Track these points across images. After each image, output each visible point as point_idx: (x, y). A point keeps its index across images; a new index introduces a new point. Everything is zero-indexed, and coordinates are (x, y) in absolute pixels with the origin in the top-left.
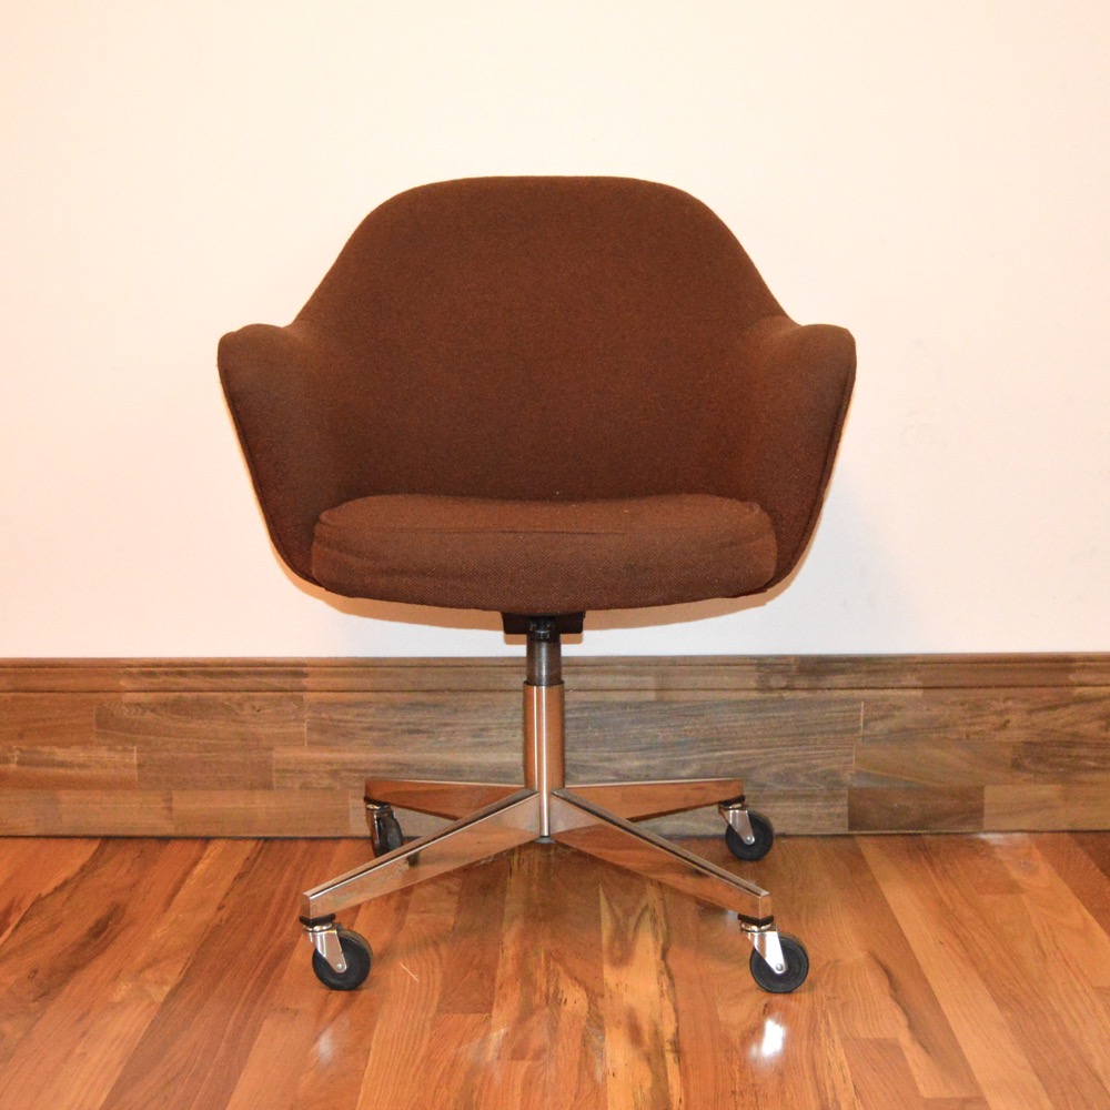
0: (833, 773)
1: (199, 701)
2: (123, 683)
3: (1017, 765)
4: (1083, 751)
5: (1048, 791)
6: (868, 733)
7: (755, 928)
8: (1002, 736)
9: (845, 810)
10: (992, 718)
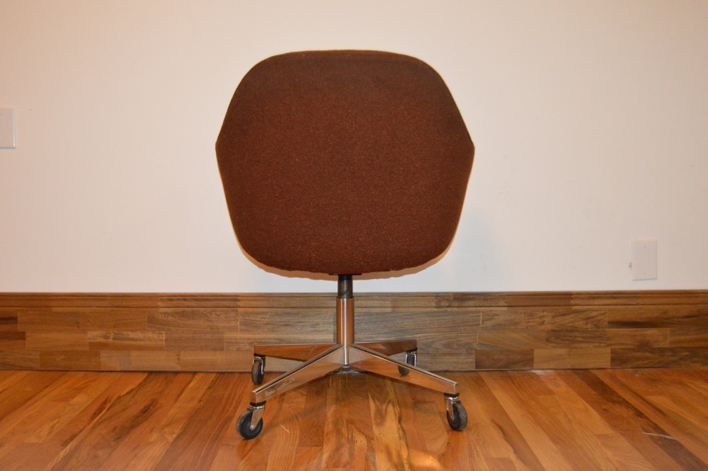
0: (468, 344)
1: (193, 312)
2: (160, 304)
3: (548, 340)
4: (577, 334)
5: (562, 351)
6: (484, 326)
8: (542, 327)
9: (474, 360)
10: (537, 320)
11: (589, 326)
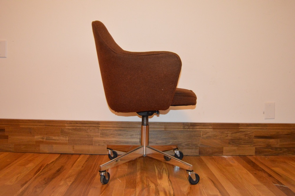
1: (80, 128)
4: (241, 141)
5: (235, 148)
6: (203, 137)
7: (190, 172)
9: (198, 151)
10: (225, 135)
11: (247, 138)
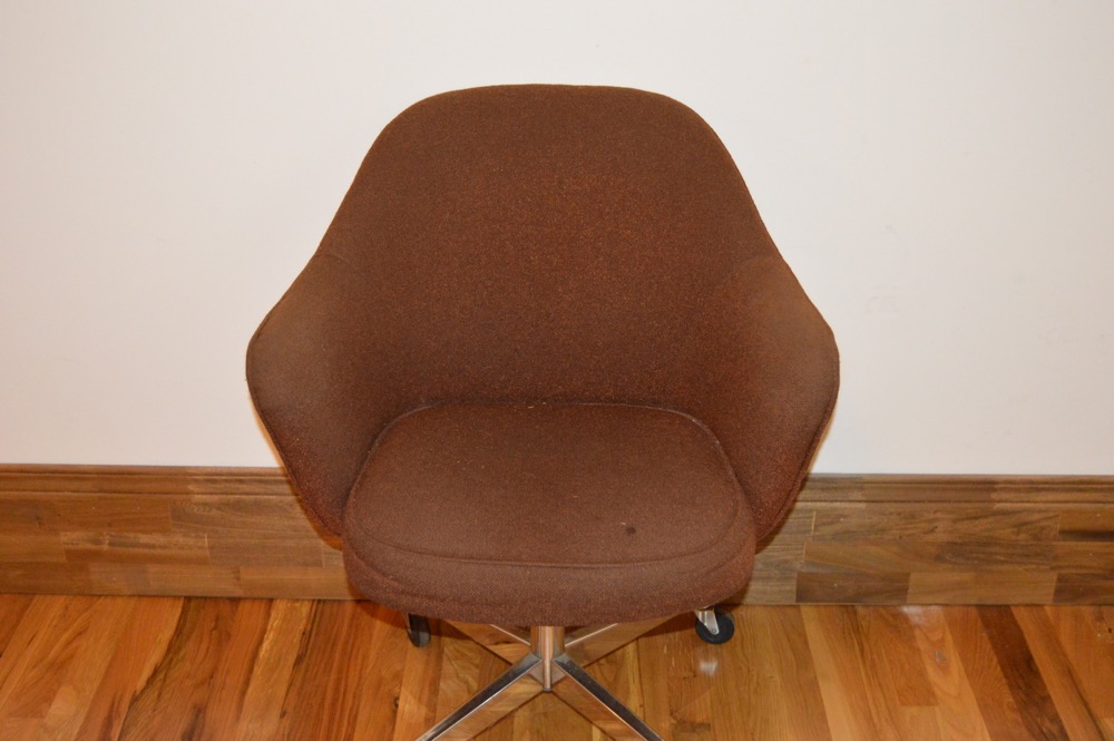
0: (786, 562)
1: (256, 503)
6: (817, 533)
8: (930, 538)
9: (794, 588)
10: (923, 525)
